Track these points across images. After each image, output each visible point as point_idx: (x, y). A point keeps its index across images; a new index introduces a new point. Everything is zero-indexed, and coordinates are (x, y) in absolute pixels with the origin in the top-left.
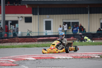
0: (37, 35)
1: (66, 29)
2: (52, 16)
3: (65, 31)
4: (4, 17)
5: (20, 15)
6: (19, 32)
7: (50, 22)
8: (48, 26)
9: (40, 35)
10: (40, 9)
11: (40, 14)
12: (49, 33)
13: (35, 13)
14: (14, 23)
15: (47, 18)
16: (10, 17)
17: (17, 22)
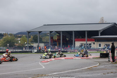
0: (96, 48)
1: (106, 46)
2: (101, 42)
3: (106, 47)
6: (92, 47)
7: (100, 44)
8: (100, 45)
9: (97, 48)
11: (97, 41)
12: (100, 48)
13: (96, 41)
14: (90, 44)
15: (99, 43)
17: (91, 44)
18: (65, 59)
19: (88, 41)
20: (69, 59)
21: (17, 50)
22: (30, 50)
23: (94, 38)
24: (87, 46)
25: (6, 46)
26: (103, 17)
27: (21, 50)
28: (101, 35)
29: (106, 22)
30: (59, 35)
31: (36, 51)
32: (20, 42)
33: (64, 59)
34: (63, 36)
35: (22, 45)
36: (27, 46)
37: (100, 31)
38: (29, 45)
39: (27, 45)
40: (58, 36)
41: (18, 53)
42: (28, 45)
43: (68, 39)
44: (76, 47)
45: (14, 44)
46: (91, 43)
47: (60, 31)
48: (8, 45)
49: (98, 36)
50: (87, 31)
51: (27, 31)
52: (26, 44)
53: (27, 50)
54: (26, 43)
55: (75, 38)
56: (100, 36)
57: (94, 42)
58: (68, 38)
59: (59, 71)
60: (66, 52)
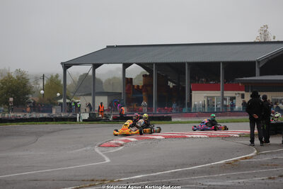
4: (223, 94)
5: (236, 92)
6: (237, 107)
10: (251, 87)
13: (247, 91)
14: (232, 99)
16: (228, 94)
17: (234, 98)
18: (166, 137)
19: (226, 89)
20: (175, 137)
21: (34, 115)
22: (71, 115)
23: (243, 83)
24: (225, 102)
25: (7, 103)
26: (266, 26)
27: (45, 115)
28: (261, 75)
29: (274, 38)
30: (148, 74)
31: (86, 116)
32: (42, 92)
33: (162, 137)
34: (158, 75)
35: (50, 100)
36: (61, 104)
37: (259, 62)
38: (68, 101)
39: (62, 101)
40: (145, 76)
41: (38, 121)
42: (65, 101)
43: (171, 85)
44: (195, 105)
45: (27, 98)
46: (234, 95)
47: (152, 64)
48: (11, 99)
49: (255, 76)
50: (224, 63)
51: (62, 63)
52: (60, 97)
53: (63, 115)
54: (58, 94)
55: (191, 82)
56: (258, 78)
57: (243, 92)
58: (173, 82)
59: (147, 172)
60: (169, 119)
